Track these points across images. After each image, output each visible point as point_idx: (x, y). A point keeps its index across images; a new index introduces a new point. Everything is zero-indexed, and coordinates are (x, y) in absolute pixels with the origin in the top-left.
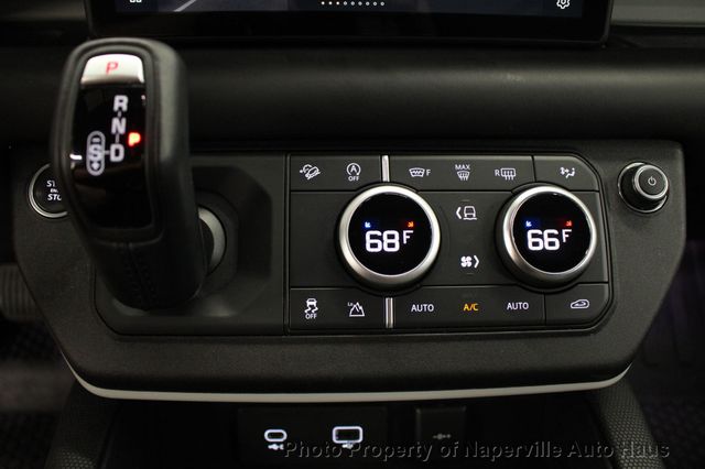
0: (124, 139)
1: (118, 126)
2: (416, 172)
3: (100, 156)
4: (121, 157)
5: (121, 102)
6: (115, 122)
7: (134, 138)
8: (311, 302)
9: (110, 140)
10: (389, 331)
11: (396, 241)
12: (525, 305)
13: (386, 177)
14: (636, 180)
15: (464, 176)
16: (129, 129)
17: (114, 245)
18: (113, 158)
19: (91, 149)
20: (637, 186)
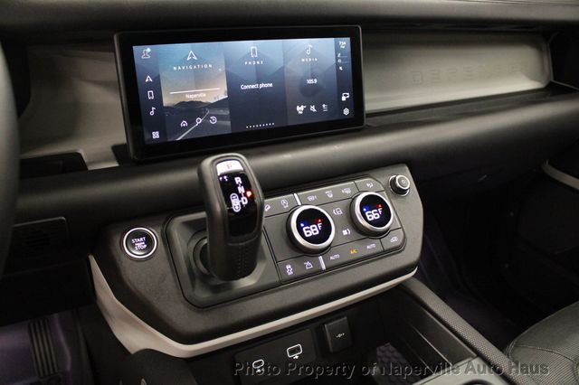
0: (245, 195)
1: (241, 190)
2: (311, 198)
3: (238, 203)
4: (246, 202)
5: (238, 180)
6: (239, 188)
7: (249, 194)
8: (288, 267)
9: (240, 196)
10: (325, 271)
11: (316, 229)
12: (373, 245)
13: (299, 204)
14: (397, 182)
15: (331, 196)
16: (246, 190)
17: (241, 244)
18: (244, 203)
19: (233, 201)
20: (398, 185)
